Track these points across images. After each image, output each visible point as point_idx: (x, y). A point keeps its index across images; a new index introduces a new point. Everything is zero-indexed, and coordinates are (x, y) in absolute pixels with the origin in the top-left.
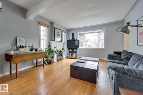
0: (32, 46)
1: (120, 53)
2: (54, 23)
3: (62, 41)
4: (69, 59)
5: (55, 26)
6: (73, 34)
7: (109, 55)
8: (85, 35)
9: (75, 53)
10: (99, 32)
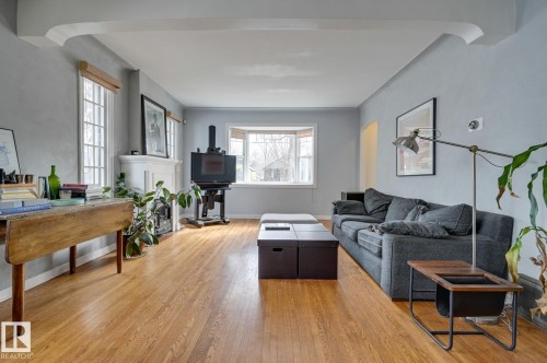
0: (53, 176)
1: (359, 197)
2: (141, 75)
3: (168, 157)
4: (199, 227)
5: (143, 90)
6: (212, 130)
7: (337, 204)
8: (252, 137)
9: (217, 205)
10: (295, 132)
